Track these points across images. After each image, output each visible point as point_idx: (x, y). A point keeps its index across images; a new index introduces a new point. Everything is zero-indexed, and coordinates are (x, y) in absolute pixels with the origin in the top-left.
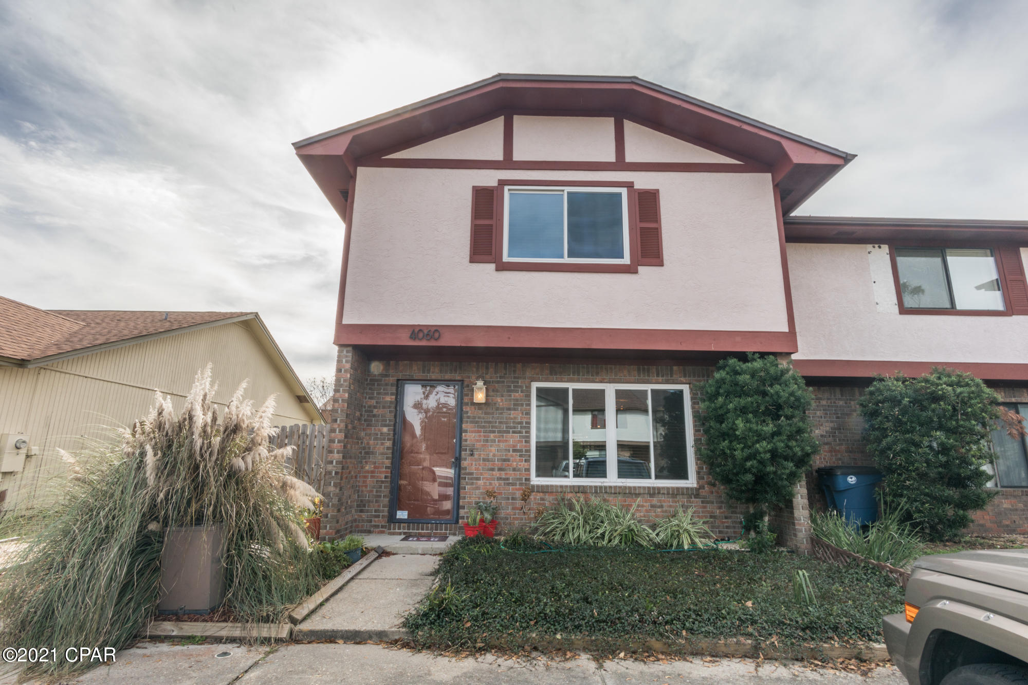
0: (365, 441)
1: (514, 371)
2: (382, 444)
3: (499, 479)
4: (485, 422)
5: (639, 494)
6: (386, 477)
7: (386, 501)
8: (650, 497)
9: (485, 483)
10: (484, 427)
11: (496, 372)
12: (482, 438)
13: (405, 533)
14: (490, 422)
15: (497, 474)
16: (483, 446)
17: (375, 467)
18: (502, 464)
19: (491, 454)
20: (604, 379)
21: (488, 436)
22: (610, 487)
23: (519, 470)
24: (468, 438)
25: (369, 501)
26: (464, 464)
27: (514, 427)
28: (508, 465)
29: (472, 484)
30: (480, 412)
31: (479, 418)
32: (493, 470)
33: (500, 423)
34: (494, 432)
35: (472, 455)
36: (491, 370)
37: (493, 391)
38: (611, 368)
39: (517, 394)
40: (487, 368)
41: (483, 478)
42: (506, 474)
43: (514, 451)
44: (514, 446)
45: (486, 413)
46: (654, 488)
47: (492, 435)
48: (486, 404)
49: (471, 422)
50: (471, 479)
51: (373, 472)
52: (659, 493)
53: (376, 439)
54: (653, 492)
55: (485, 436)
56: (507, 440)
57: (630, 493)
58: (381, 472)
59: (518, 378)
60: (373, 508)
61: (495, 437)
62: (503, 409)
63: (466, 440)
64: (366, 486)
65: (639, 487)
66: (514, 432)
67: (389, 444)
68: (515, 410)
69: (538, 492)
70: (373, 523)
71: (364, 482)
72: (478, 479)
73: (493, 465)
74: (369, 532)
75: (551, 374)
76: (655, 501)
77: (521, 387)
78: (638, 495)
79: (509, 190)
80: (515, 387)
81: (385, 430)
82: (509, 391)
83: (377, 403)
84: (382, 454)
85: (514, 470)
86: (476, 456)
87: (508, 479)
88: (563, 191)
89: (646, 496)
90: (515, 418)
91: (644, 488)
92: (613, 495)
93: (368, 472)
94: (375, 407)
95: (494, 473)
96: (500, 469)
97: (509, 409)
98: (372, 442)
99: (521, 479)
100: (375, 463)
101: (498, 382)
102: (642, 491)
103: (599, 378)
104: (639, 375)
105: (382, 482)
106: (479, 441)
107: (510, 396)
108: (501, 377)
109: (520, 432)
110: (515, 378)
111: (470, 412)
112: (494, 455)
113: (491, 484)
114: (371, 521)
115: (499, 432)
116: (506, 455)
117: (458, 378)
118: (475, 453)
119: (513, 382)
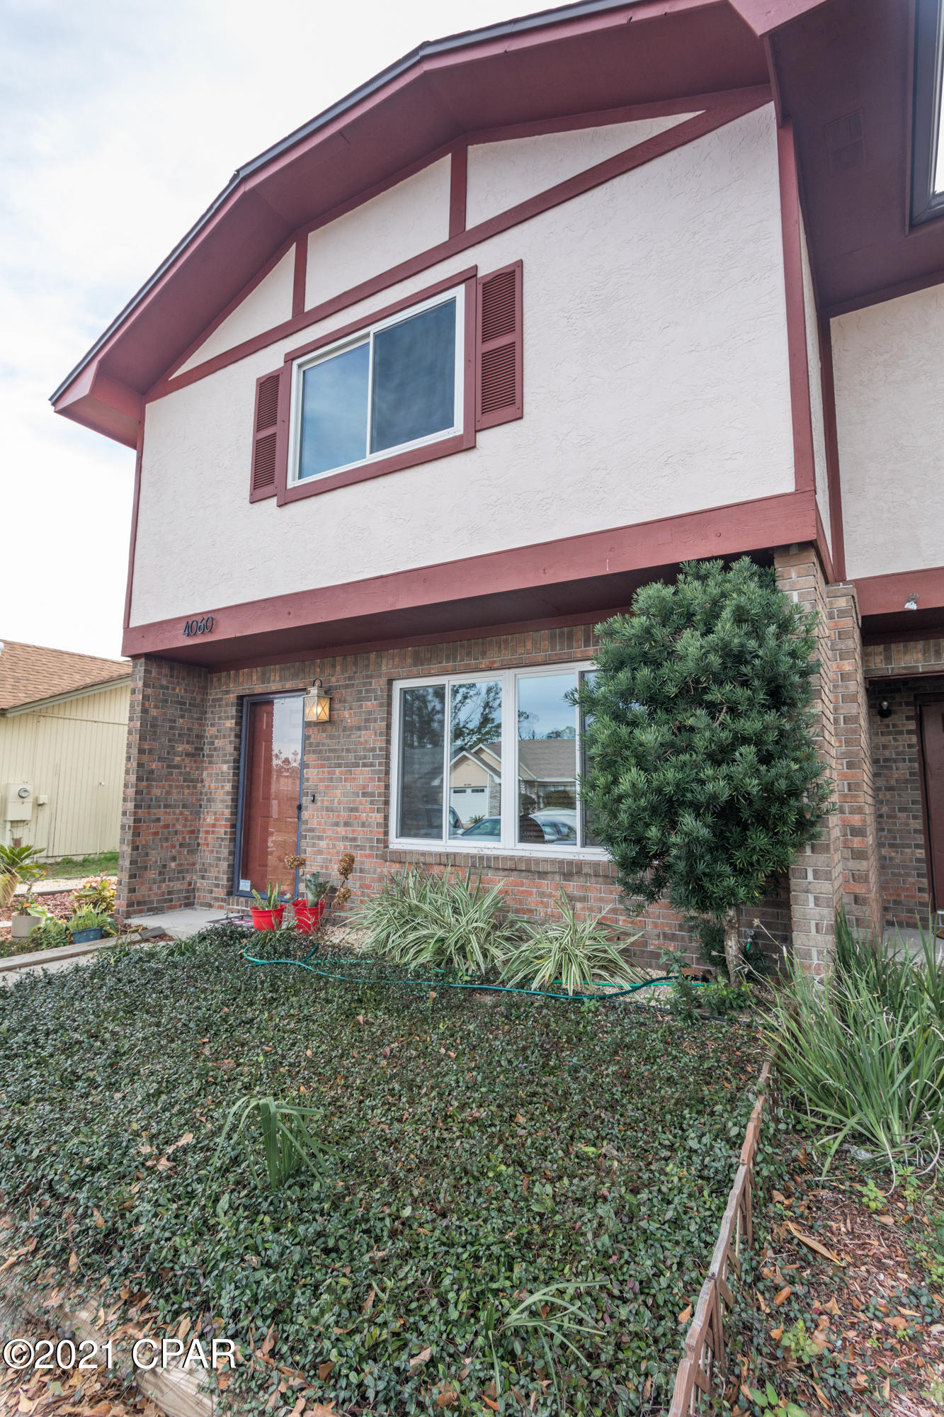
0: (207, 784)
1: (367, 666)
2: (223, 787)
3: (345, 839)
4: (331, 751)
5: (546, 873)
6: (226, 833)
7: (224, 865)
8: (565, 880)
9: (328, 844)
10: (328, 759)
11: (344, 670)
12: (326, 776)
13: (243, 911)
14: (335, 751)
15: (342, 830)
16: (327, 787)
17: (216, 820)
18: (349, 816)
19: (336, 800)
20: (494, 662)
21: (334, 773)
22: (496, 858)
23: (369, 826)
24: (309, 776)
25: (210, 865)
26: (305, 815)
27: (365, 757)
28: (356, 818)
29: (314, 845)
30: (324, 735)
31: (323, 744)
32: (337, 824)
33: (348, 751)
34: (339, 766)
35: (313, 801)
36: (338, 668)
37: (340, 701)
38: (506, 641)
39: (369, 703)
40: (334, 666)
41: (327, 837)
42: (353, 831)
43: (364, 794)
44: (364, 787)
45: (331, 737)
46: (570, 863)
47: (338, 770)
48: (330, 721)
49: (314, 752)
50: (313, 839)
51: (214, 826)
52: (579, 873)
53: (217, 781)
54: (570, 870)
55: (329, 773)
56: (354, 779)
57: (529, 871)
58: (221, 826)
59: (371, 677)
60: (212, 873)
61: (341, 773)
62: (351, 729)
63: (308, 780)
64: (208, 845)
65: (545, 860)
66: (364, 765)
67: (228, 787)
68: (367, 728)
69: (392, 861)
70: (214, 895)
71: (206, 839)
72: (320, 838)
73: (338, 816)
74: (210, 906)
75: (415, 665)
76: (573, 887)
77: (375, 690)
78: (543, 874)
79: (300, 366)
80: (367, 691)
81: (225, 767)
82: (359, 700)
83: (218, 731)
84: (222, 801)
85: (363, 825)
86: (319, 804)
87: (354, 839)
88: (367, 335)
89: (557, 877)
90: (366, 742)
91: (553, 861)
92: (501, 873)
93: (208, 825)
94: (216, 737)
95: (339, 829)
96: (346, 824)
97: (359, 728)
98: (213, 785)
99: (371, 840)
100: (215, 814)
101: (347, 687)
102: (549, 868)
103: (484, 662)
104: (553, 648)
105: (222, 839)
106: (321, 780)
107: (361, 706)
108: (350, 678)
109: (372, 765)
110: (367, 677)
111: (313, 736)
112: (339, 803)
113: (334, 846)
114: (211, 892)
115: (347, 765)
116: (354, 801)
117: (301, 686)
118: (318, 798)
119: (364, 684)
